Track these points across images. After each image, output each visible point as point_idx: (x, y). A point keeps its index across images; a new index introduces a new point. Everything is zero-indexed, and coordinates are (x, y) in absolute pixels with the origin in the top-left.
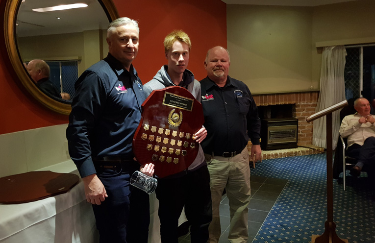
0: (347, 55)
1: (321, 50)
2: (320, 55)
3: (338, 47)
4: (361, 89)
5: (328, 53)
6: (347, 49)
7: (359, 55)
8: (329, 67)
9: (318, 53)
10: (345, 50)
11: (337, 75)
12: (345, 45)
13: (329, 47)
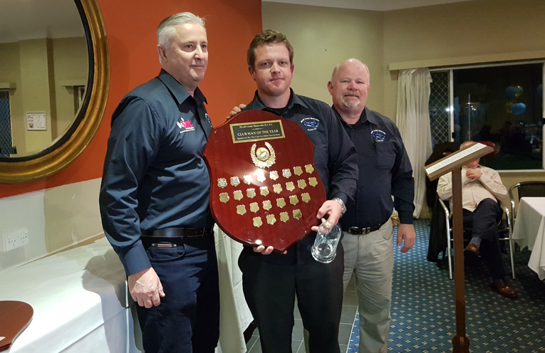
0: (431, 81)
1: (396, 74)
2: (395, 81)
3: (420, 70)
4: (452, 131)
5: (406, 79)
6: (432, 74)
7: (447, 82)
8: (408, 100)
9: (392, 79)
10: (430, 75)
11: (419, 110)
12: (430, 68)
13: (408, 70)
